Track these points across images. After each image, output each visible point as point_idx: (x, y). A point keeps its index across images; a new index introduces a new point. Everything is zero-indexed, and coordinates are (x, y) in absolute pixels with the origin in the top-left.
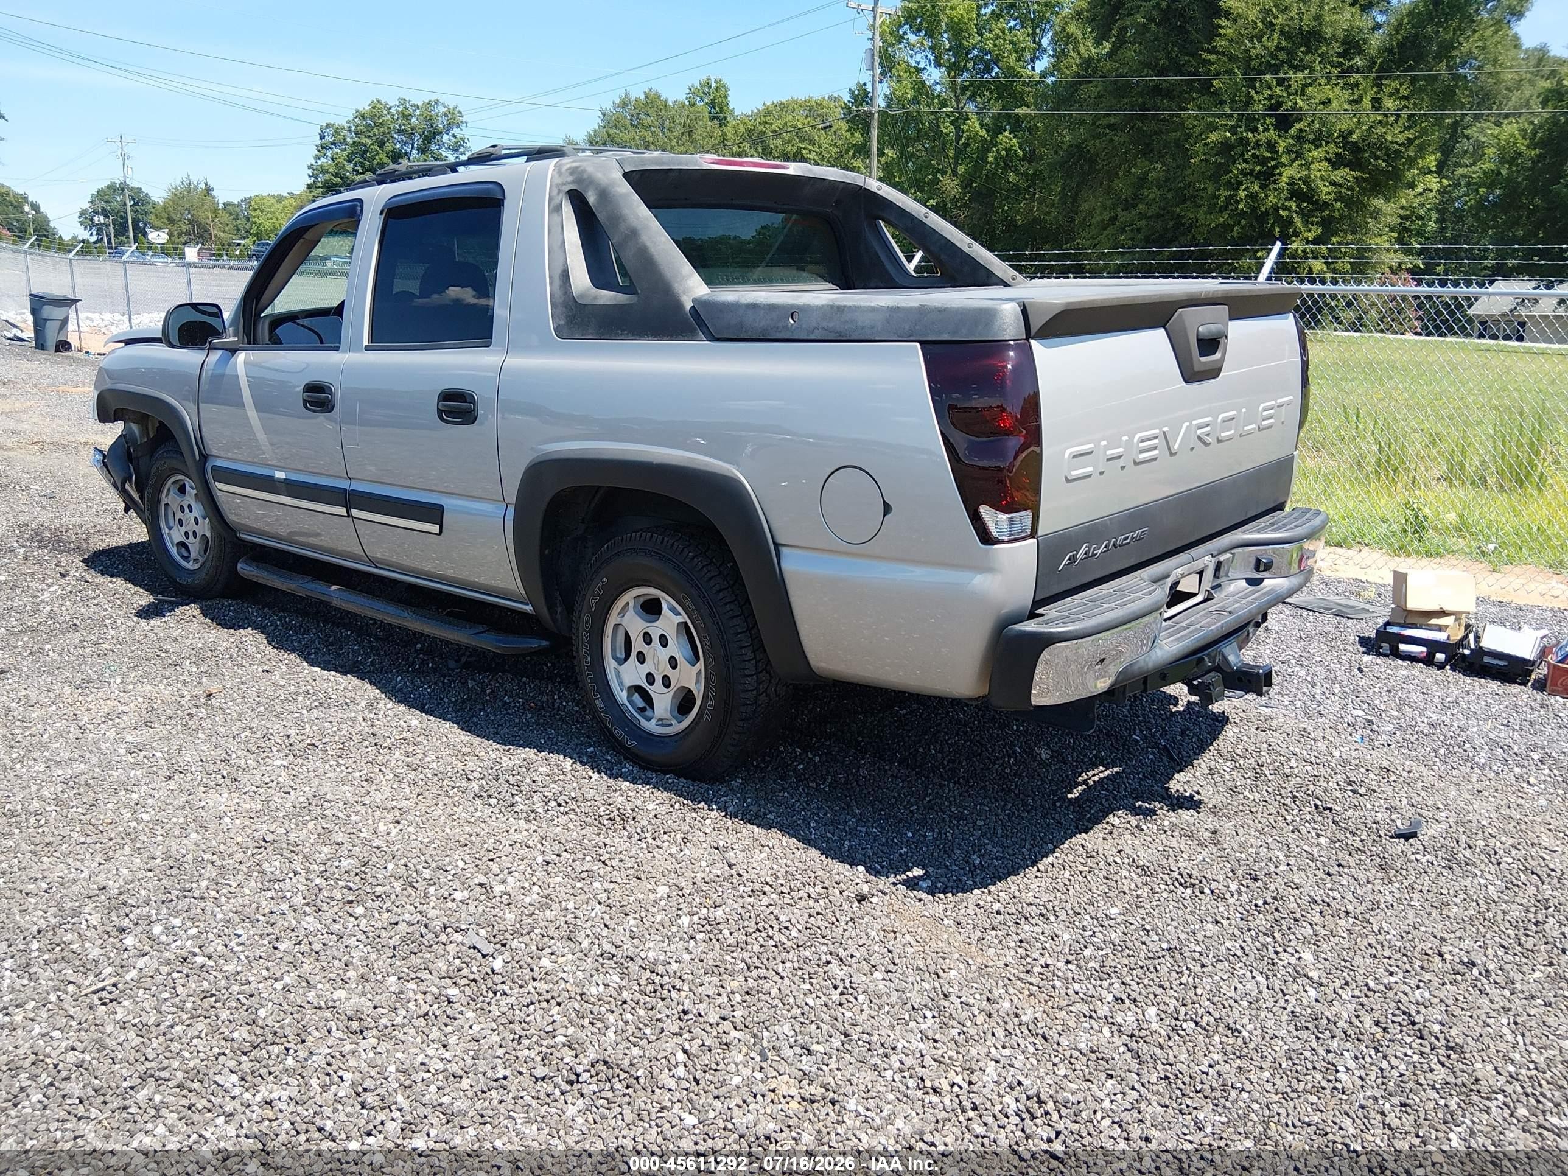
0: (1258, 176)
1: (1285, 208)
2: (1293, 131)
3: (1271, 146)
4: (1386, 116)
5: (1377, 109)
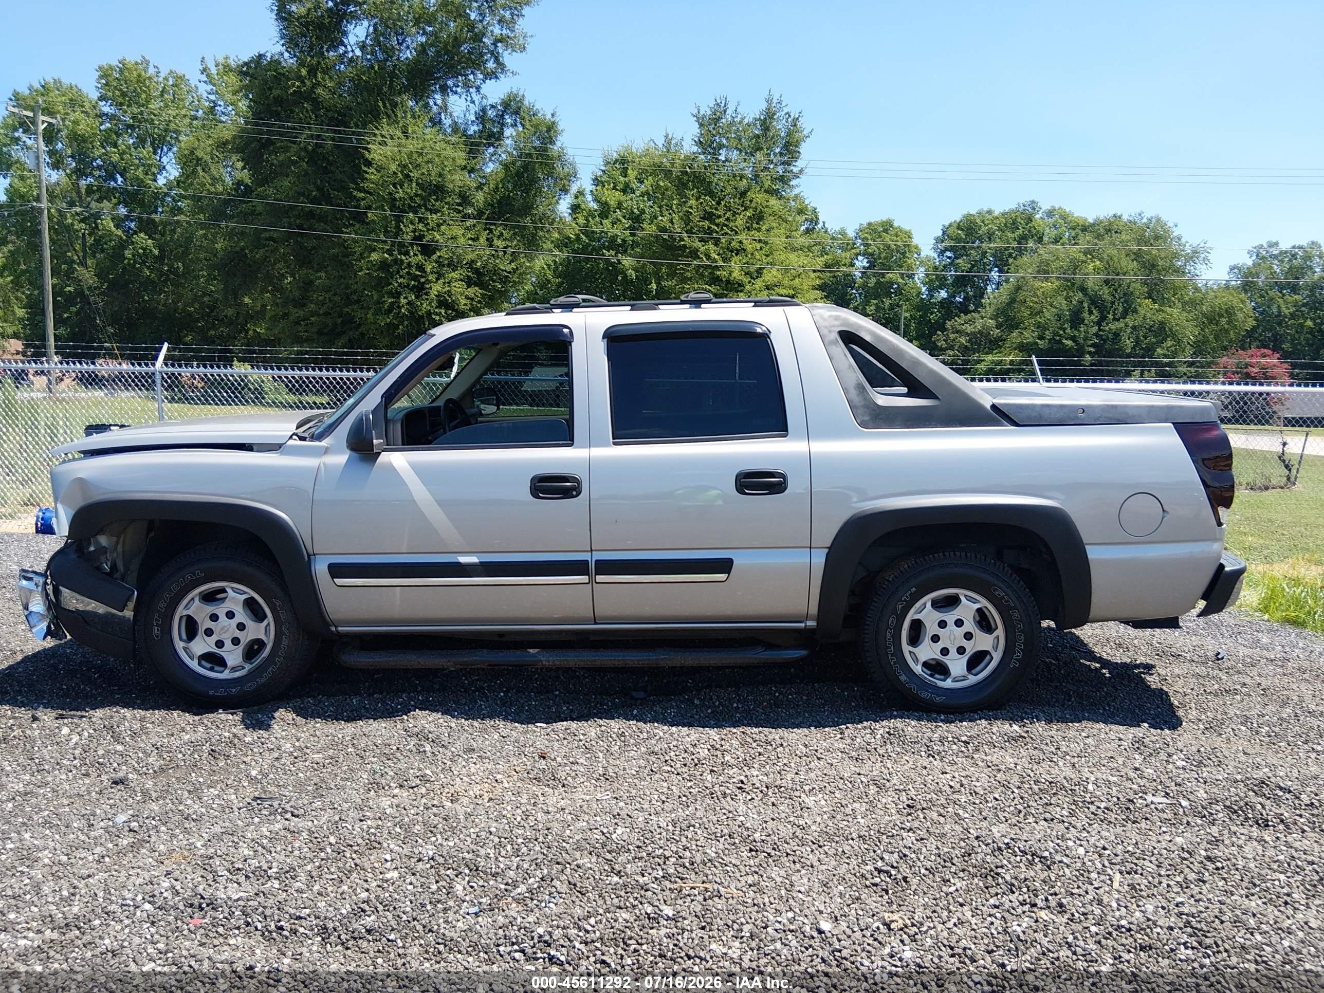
0: (412, 289)
1: (437, 314)
2: (434, 257)
3: (420, 268)
4: (496, 251)
5: (491, 246)
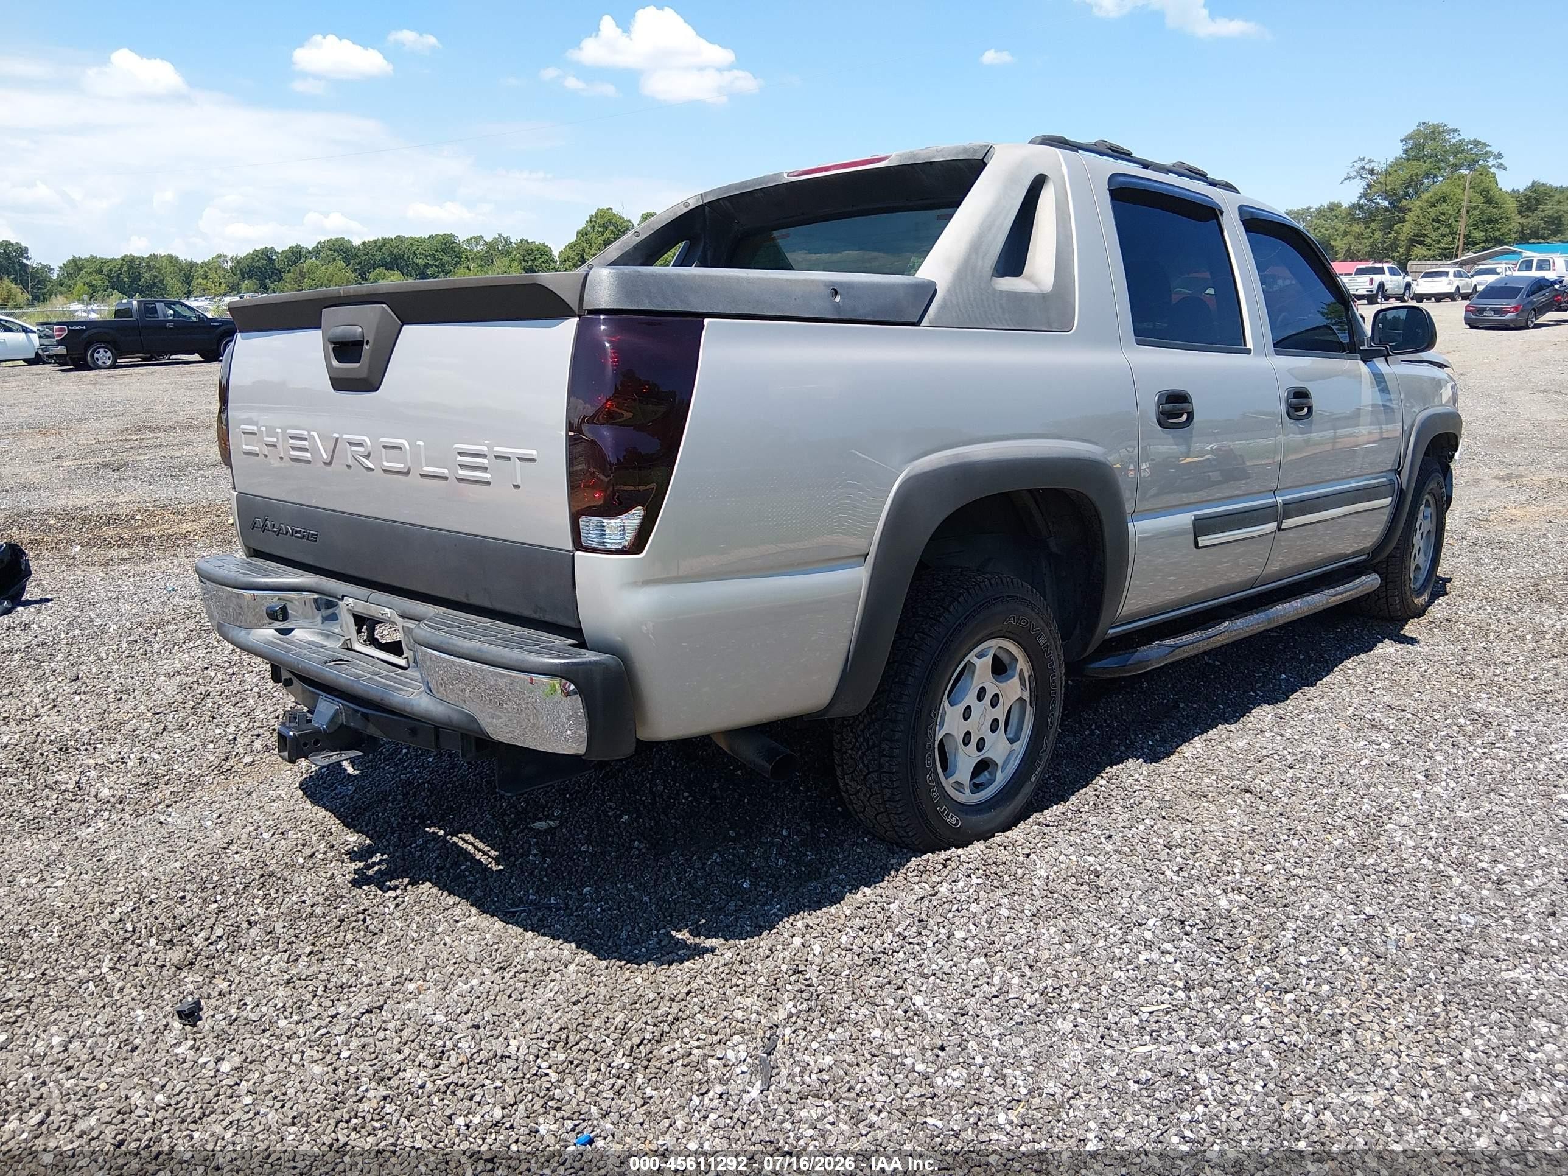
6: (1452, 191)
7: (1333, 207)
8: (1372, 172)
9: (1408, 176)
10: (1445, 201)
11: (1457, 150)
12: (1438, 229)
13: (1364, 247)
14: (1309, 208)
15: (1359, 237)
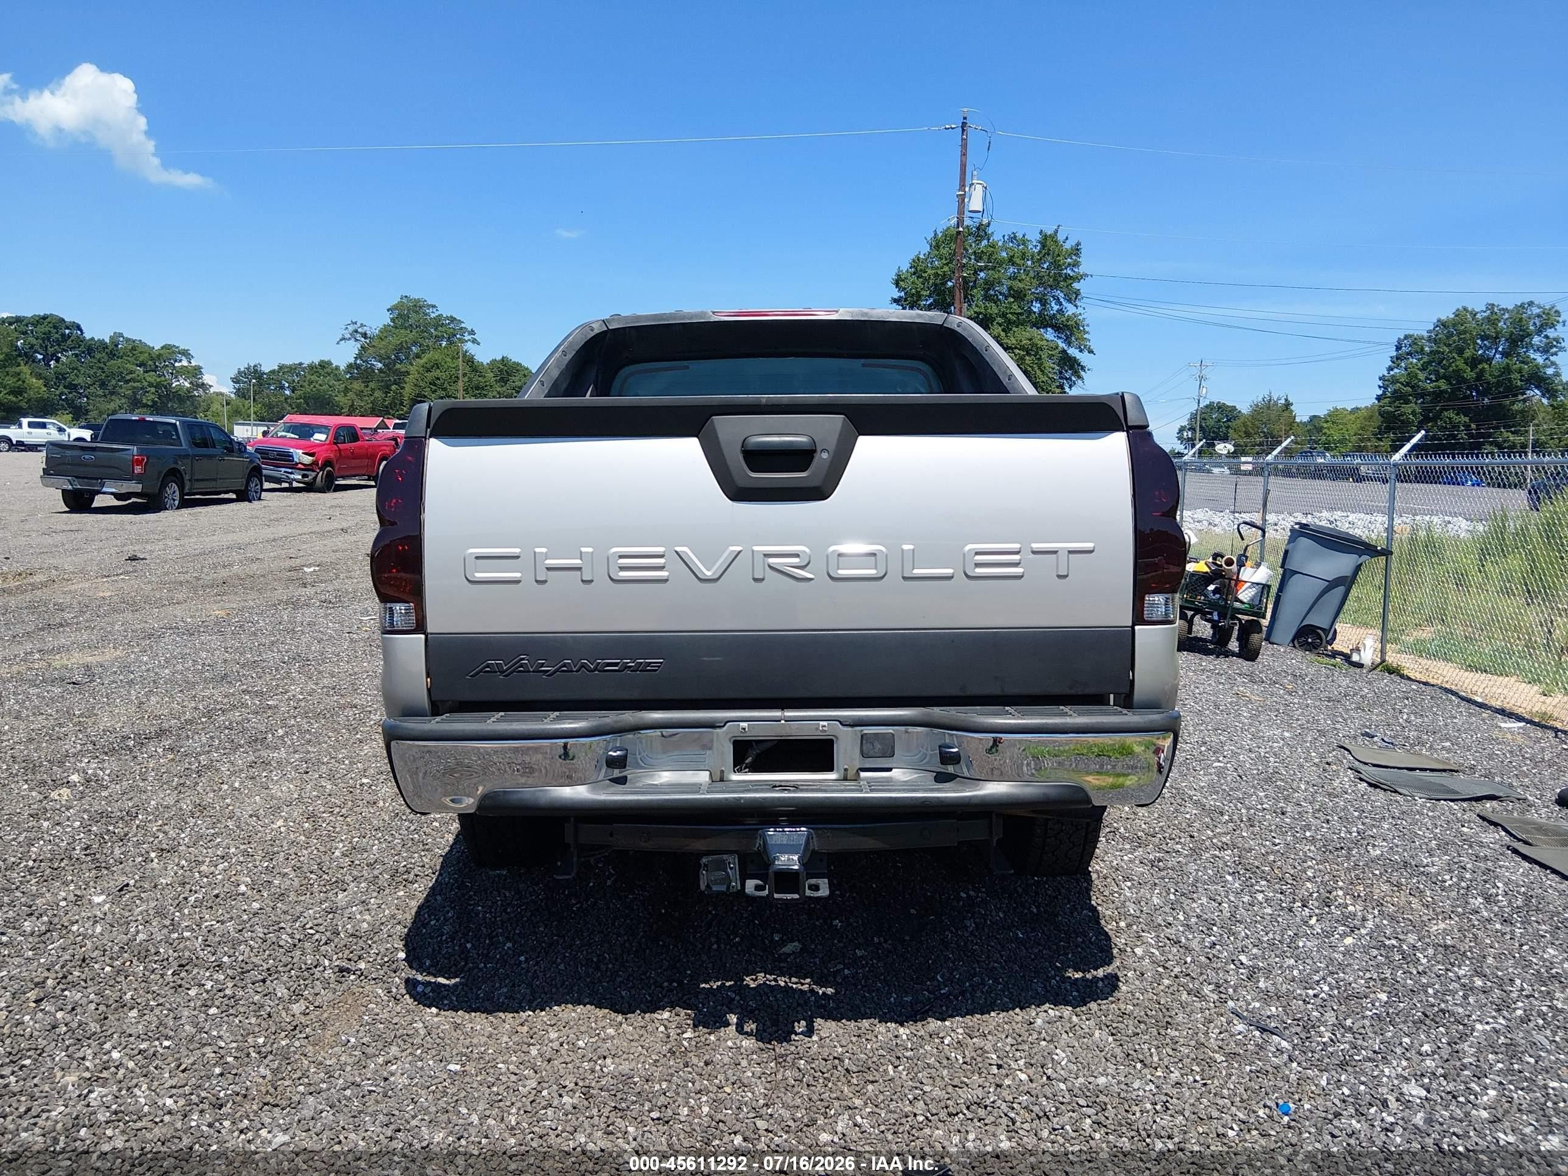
6: (443, 359)
7: (324, 365)
8: (365, 335)
9: (399, 342)
10: (438, 368)
11: (438, 322)
12: (435, 391)
13: (365, 403)
14: (301, 364)
15: (359, 394)
